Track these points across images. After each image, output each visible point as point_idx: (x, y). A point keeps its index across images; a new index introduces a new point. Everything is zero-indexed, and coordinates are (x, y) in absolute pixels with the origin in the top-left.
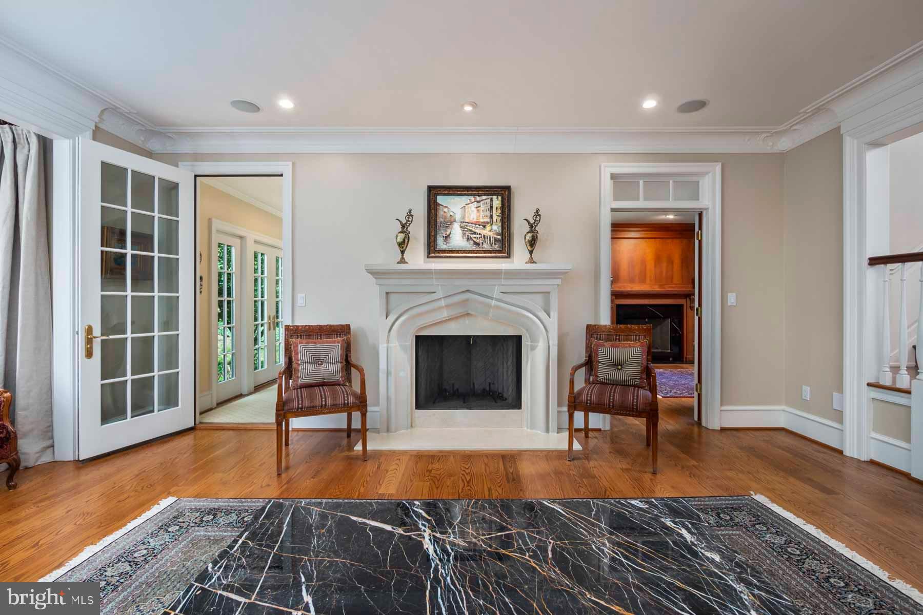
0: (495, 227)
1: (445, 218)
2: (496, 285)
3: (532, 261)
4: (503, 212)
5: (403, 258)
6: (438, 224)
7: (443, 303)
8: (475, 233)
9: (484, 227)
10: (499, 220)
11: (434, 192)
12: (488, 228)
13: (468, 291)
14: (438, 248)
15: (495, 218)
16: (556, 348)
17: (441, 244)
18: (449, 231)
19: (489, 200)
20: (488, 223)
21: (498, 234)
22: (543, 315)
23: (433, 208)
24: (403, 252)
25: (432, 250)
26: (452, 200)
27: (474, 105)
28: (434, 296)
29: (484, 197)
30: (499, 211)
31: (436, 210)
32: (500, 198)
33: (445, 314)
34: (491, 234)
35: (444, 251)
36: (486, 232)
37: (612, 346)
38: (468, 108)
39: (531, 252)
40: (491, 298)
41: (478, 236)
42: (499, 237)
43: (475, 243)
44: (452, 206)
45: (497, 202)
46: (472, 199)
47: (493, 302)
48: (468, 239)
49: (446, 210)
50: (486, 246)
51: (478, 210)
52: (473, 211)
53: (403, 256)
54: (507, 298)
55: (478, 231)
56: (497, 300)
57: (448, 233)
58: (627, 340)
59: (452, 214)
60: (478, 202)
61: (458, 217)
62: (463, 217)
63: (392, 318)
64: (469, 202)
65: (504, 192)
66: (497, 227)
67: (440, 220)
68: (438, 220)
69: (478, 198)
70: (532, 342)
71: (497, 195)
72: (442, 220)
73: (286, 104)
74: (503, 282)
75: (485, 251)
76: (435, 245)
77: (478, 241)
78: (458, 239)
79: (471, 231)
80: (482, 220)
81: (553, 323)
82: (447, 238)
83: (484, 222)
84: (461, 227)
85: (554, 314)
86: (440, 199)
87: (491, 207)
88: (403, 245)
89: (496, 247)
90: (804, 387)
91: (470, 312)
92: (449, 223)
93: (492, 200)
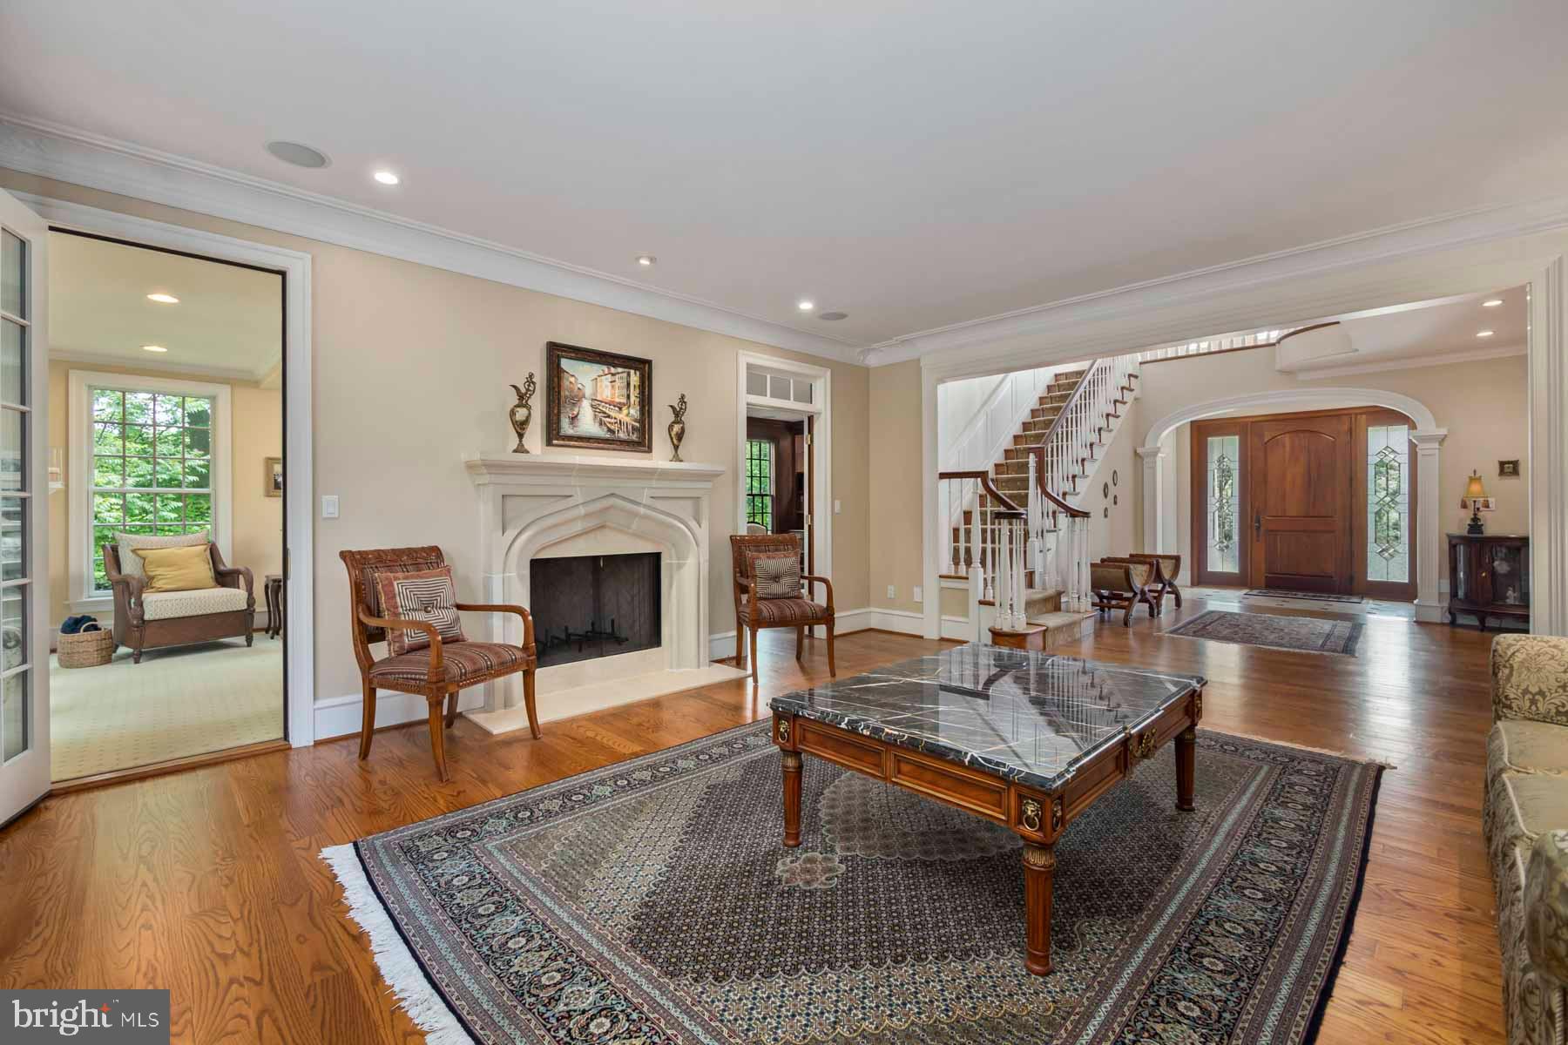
0: (632, 411)
1: (571, 391)
2: (644, 488)
3: (677, 458)
4: (642, 392)
5: (521, 444)
6: (562, 399)
7: (582, 511)
8: (609, 416)
9: (620, 409)
10: (637, 403)
11: (556, 352)
12: (625, 411)
13: (613, 495)
14: (562, 432)
15: (633, 398)
16: (707, 564)
17: (566, 428)
18: (577, 409)
19: (625, 375)
20: (624, 404)
21: (636, 421)
22: (693, 524)
23: (555, 374)
24: (521, 436)
25: (553, 434)
26: (581, 368)
27: (652, 260)
28: (571, 502)
29: (620, 370)
30: (637, 391)
31: (559, 379)
32: (638, 373)
33: (578, 527)
34: (627, 419)
35: (570, 438)
36: (622, 416)
37: (768, 557)
38: (644, 262)
39: (676, 448)
40: (638, 504)
41: (613, 421)
42: (637, 425)
43: (610, 430)
44: (581, 376)
45: (635, 378)
46: (605, 368)
47: (642, 510)
48: (601, 424)
49: (572, 379)
50: (622, 436)
51: (613, 387)
52: (606, 386)
53: (521, 441)
54: (659, 504)
55: (613, 414)
56: (645, 506)
57: (575, 413)
58: (777, 550)
59: (579, 386)
60: (613, 375)
61: (588, 392)
62: (595, 393)
63: (511, 533)
64: (601, 373)
65: (642, 366)
66: (634, 412)
67: (565, 393)
68: (562, 393)
69: (613, 370)
70: (679, 559)
71: (636, 369)
72: (567, 393)
73: (386, 177)
74: (654, 484)
75: (622, 442)
76: (559, 428)
77: (612, 427)
78: (587, 424)
79: (605, 413)
80: (617, 400)
81: (703, 533)
82: (574, 419)
83: (620, 403)
84: (592, 406)
85: (705, 524)
86: (565, 364)
87: (628, 384)
88: (521, 427)
89: (634, 437)
90: (889, 587)
91: (608, 524)
92: (576, 399)
93: (629, 374)
